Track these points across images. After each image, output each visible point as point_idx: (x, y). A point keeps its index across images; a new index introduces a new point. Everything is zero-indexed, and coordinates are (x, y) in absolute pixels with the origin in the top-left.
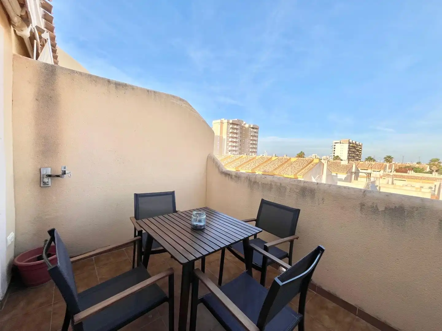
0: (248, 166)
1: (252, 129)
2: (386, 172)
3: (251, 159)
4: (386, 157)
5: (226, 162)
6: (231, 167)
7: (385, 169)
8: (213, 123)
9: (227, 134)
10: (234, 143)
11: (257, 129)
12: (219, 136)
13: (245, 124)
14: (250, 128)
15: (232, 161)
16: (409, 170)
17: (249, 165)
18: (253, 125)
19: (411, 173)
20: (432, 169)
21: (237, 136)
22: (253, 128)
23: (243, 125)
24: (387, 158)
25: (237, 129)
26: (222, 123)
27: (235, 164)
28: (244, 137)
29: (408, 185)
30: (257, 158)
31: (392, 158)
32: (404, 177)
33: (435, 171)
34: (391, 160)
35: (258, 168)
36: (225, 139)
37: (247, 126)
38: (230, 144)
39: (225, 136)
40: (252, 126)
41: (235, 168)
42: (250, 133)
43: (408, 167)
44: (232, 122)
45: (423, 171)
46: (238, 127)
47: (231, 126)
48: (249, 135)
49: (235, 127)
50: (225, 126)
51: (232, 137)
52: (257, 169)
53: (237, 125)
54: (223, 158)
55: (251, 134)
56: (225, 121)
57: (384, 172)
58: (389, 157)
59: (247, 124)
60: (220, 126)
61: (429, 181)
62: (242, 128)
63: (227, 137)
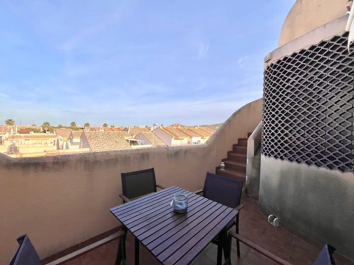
2: (11, 134)
4: (7, 120)
7: (9, 131)
16: (30, 131)
19: (32, 133)
20: (45, 129)
24: (9, 122)
29: (37, 143)
31: (14, 121)
32: (28, 137)
33: (47, 131)
34: (12, 123)
43: (29, 129)
45: (40, 131)
57: (9, 134)
58: (11, 120)
61: (46, 138)
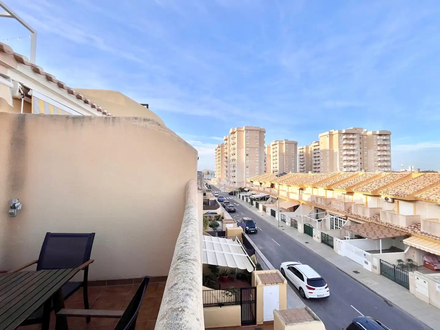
0: (366, 187)
1: (378, 137)
3: (371, 176)
5: (334, 182)
6: (339, 187)
8: (319, 136)
9: (339, 147)
10: (350, 156)
11: (388, 136)
12: (328, 150)
13: (367, 131)
14: (375, 136)
15: (341, 179)
17: (369, 185)
18: (380, 132)
21: (355, 148)
22: (380, 135)
23: (363, 133)
25: (353, 139)
26: (331, 135)
27: (347, 183)
28: (366, 147)
30: (382, 176)
35: (385, 190)
36: (336, 152)
37: (370, 133)
38: (345, 158)
39: (336, 149)
40: (378, 133)
41: (345, 188)
42: (375, 141)
44: (345, 132)
46: (355, 137)
47: (344, 137)
48: (375, 144)
49: (351, 136)
50: (336, 138)
51: (347, 150)
52: (382, 191)
53: (353, 134)
54: (329, 177)
55: (377, 143)
56: (335, 132)
59: (370, 131)
60: (328, 138)
62: (361, 137)
63: (340, 150)
